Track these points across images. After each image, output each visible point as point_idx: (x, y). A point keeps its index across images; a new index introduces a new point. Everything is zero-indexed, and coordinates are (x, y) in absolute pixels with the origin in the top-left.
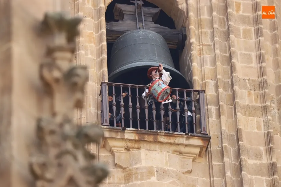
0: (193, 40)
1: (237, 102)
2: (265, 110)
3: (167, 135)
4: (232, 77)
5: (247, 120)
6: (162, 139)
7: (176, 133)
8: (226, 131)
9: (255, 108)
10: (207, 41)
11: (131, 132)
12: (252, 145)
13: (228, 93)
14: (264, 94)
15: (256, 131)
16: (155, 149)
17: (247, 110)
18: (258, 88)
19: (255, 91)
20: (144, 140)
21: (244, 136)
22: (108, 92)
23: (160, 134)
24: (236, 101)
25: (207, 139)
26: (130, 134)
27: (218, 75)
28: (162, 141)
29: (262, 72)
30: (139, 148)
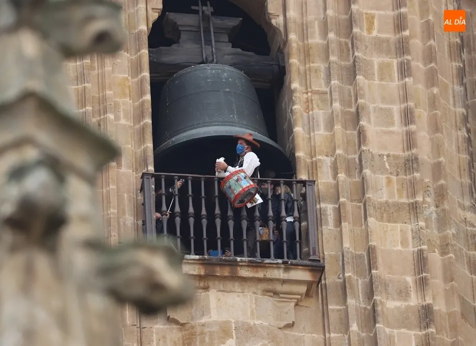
0: (295, 85)
1: (369, 198)
2: (415, 209)
3: (252, 265)
4: (361, 153)
5: (385, 229)
6: (244, 272)
7: (267, 261)
8: (351, 249)
9: (398, 207)
10: (319, 84)
11: (193, 262)
12: (392, 275)
13: (354, 180)
14: (412, 182)
15: (400, 248)
16: (233, 289)
17: (385, 210)
18: (403, 170)
19: (398, 177)
20: (214, 274)
21: (380, 260)
22: (153, 187)
23: (241, 264)
24: (367, 196)
25: (318, 269)
26: (191, 266)
27: (338, 148)
28: (244, 276)
29: (410, 141)
30: (206, 288)
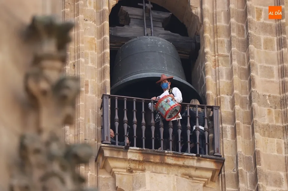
0: (207, 50)
1: (256, 120)
2: (287, 130)
3: (175, 156)
4: (251, 93)
5: (266, 141)
6: (170, 160)
7: (185, 154)
8: (242, 153)
9: (276, 128)
10: (223, 51)
11: (135, 151)
12: (270, 170)
13: (246, 110)
14: (286, 113)
15: (276, 154)
16: (161, 172)
17: (266, 130)
18: (279, 106)
19: (276, 109)
20: (149, 160)
21: (262, 160)
22: (110, 106)
23: (167, 155)
24: (254, 119)
25: (220, 161)
26: (133, 154)
27: (235, 90)
28: (169, 163)
29: (284, 88)
30: (143, 170)
